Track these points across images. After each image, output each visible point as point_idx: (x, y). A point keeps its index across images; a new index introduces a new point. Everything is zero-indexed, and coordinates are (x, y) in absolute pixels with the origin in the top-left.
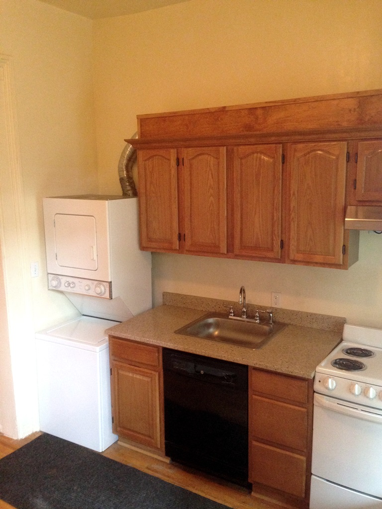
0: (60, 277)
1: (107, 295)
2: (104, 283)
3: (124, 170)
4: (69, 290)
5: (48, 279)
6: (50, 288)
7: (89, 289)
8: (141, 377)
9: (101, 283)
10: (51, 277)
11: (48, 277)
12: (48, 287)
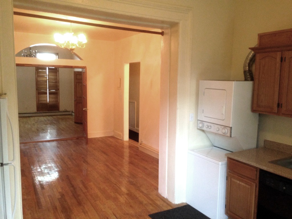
0: (204, 122)
1: (229, 135)
2: (228, 128)
3: (247, 66)
4: (208, 130)
5: (198, 123)
6: (198, 128)
7: (218, 130)
8: (245, 185)
9: (226, 127)
10: (199, 122)
11: (198, 121)
12: (197, 127)
